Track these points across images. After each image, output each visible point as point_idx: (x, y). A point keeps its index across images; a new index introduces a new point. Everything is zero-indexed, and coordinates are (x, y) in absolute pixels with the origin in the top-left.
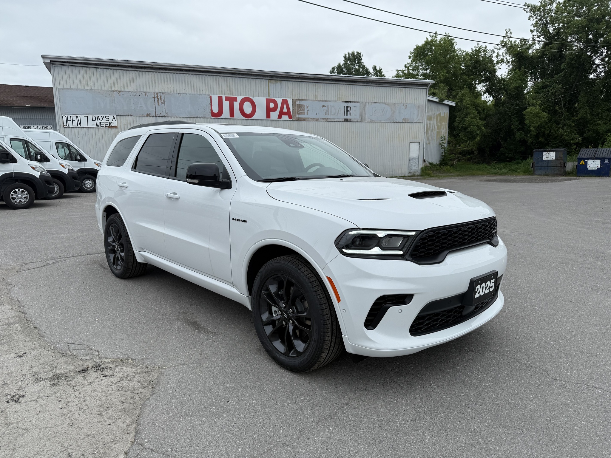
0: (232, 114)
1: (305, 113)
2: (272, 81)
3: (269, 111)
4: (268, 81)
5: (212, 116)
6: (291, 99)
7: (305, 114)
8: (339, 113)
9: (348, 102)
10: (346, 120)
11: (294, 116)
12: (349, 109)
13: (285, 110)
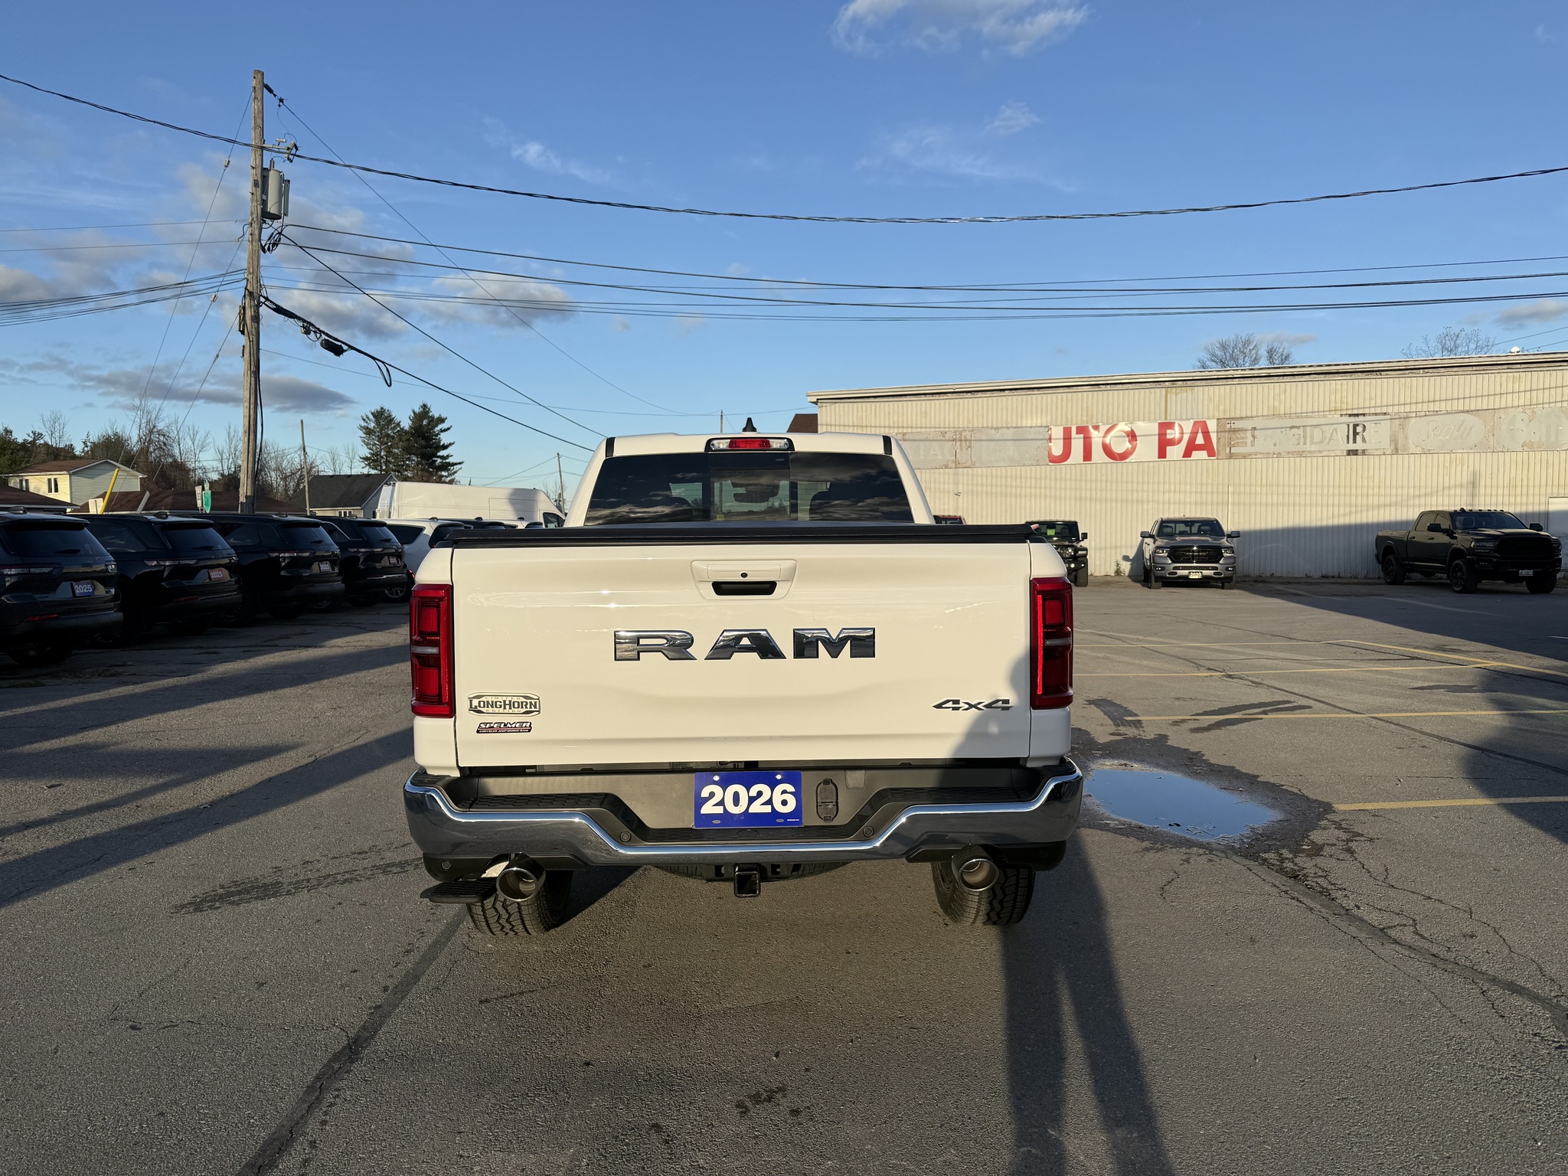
0: (1087, 456)
1: (1246, 443)
2: (1174, 390)
3: (1164, 445)
4: (1166, 391)
5: (1051, 461)
6: (1215, 422)
7: (1246, 446)
8: (1335, 438)
9: (1357, 415)
10: (1353, 453)
11: (1220, 451)
12: (1359, 429)
13: (1200, 440)
